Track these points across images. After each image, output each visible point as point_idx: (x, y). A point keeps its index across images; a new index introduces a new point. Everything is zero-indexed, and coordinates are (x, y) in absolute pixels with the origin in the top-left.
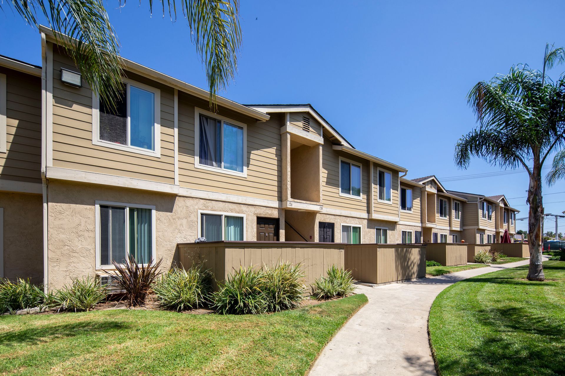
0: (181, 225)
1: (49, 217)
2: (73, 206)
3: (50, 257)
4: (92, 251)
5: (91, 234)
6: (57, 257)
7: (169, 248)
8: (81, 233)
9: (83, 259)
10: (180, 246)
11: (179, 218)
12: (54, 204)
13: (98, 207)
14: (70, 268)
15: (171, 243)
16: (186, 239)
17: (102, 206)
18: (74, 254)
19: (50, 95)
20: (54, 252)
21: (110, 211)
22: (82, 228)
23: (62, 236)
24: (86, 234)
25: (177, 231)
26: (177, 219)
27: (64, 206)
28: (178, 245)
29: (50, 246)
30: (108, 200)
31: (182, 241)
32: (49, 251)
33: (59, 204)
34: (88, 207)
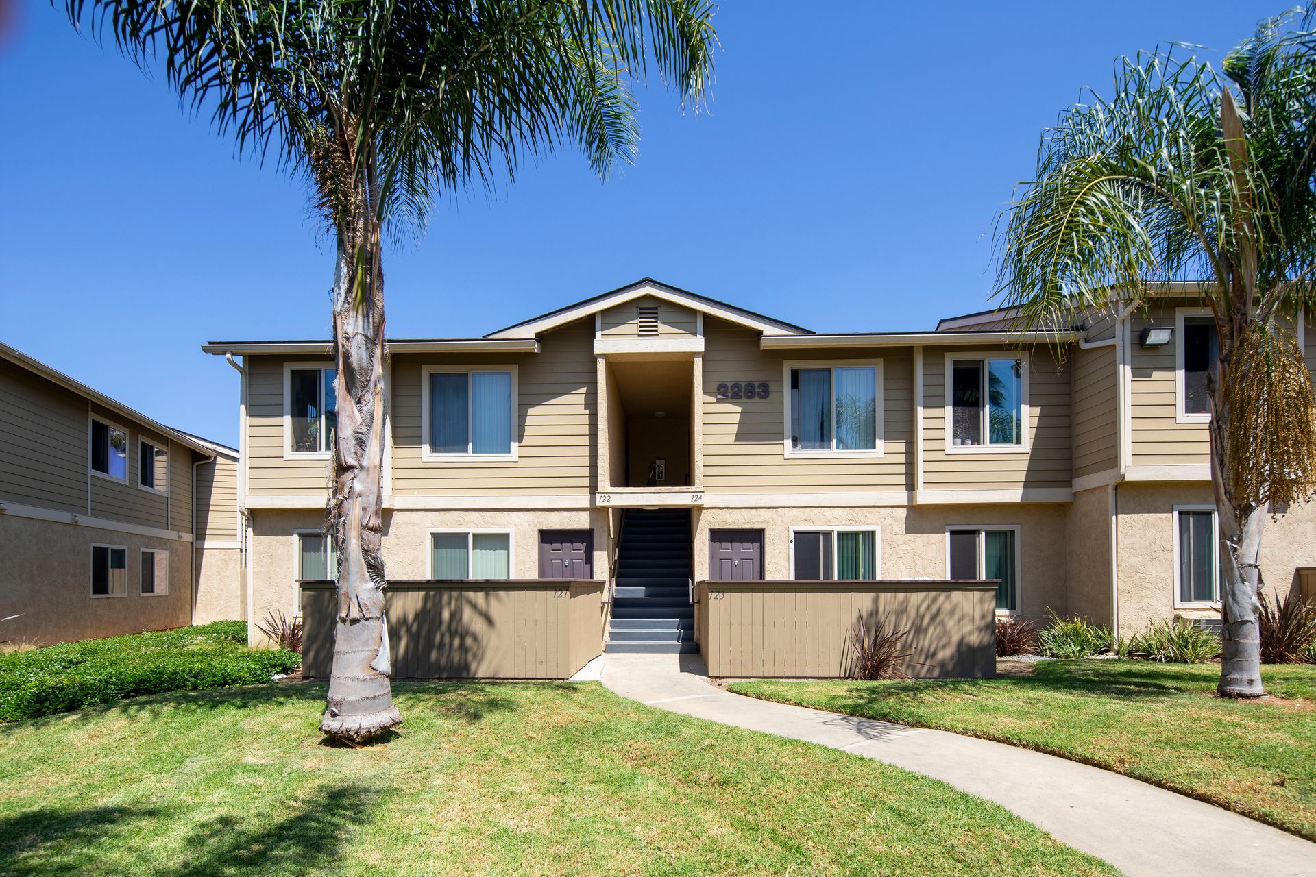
0: (1304, 533)
1: (1119, 534)
2: (1146, 516)
3: (1120, 588)
4: (1170, 581)
5: (1168, 556)
6: (1128, 588)
7: (1282, 576)
8: (1155, 555)
9: (1157, 591)
10: (1302, 573)
11: (1299, 522)
12: (1125, 515)
13: (1176, 514)
14: (1143, 605)
15: (1285, 567)
16: (1312, 560)
17: (1180, 513)
18: (1147, 585)
19: (1128, 368)
20: (1124, 582)
21: (1191, 519)
22: (1157, 546)
23: (1134, 560)
24: (1162, 555)
25: (1296, 545)
26: (1295, 524)
27: (1135, 516)
28: (1298, 570)
29: (1120, 574)
30: (1189, 503)
31: (1305, 563)
32: (1119, 581)
33: (1130, 515)
34: (1164, 515)
